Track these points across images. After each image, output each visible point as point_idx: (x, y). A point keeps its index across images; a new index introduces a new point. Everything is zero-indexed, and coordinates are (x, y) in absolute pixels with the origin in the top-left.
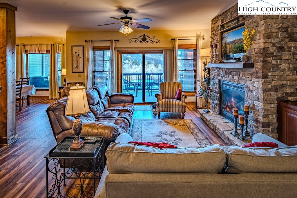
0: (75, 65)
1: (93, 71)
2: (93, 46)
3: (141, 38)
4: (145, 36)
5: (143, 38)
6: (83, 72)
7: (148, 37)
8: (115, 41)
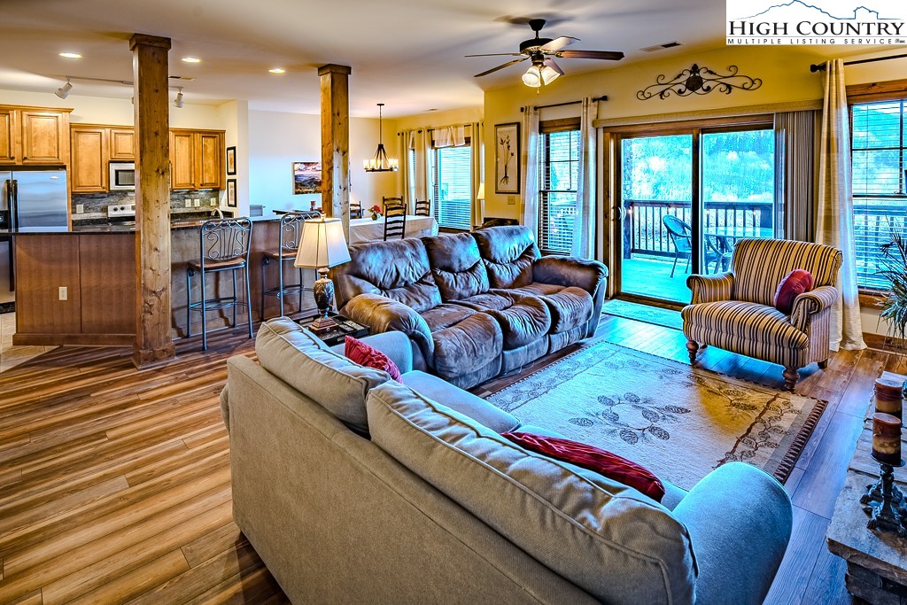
0: (501, 176)
1: (540, 191)
2: (541, 123)
3: (683, 79)
4: (698, 72)
5: (688, 80)
6: (519, 193)
7: (711, 72)
8: (594, 100)
